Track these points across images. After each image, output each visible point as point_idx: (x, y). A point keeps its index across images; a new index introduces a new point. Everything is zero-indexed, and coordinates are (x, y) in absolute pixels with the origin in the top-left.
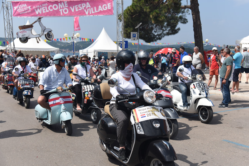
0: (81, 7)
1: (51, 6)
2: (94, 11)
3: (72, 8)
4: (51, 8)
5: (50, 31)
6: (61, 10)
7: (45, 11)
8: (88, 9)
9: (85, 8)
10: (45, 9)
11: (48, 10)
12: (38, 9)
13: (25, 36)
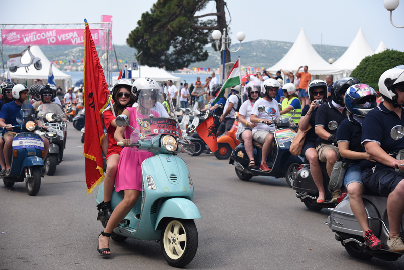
0: (68, 37)
1: (39, 35)
2: (81, 40)
3: (59, 37)
4: (39, 37)
5: (39, 61)
6: (48, 39)
7: (33, 39)
8: (75, 39)
9: (72, 38)
10: (33, 37)
11: (36, 38)
12: (27, 38)
13: (15, 65)
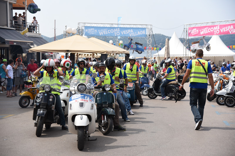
0: (227, 29)
1: (209, 29)
3: (222, 29)
5: (209, 45)
6: (215, 31)
7: (206, 32)
9: (230, 29)
12: (202, 31)
